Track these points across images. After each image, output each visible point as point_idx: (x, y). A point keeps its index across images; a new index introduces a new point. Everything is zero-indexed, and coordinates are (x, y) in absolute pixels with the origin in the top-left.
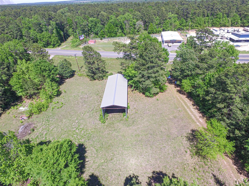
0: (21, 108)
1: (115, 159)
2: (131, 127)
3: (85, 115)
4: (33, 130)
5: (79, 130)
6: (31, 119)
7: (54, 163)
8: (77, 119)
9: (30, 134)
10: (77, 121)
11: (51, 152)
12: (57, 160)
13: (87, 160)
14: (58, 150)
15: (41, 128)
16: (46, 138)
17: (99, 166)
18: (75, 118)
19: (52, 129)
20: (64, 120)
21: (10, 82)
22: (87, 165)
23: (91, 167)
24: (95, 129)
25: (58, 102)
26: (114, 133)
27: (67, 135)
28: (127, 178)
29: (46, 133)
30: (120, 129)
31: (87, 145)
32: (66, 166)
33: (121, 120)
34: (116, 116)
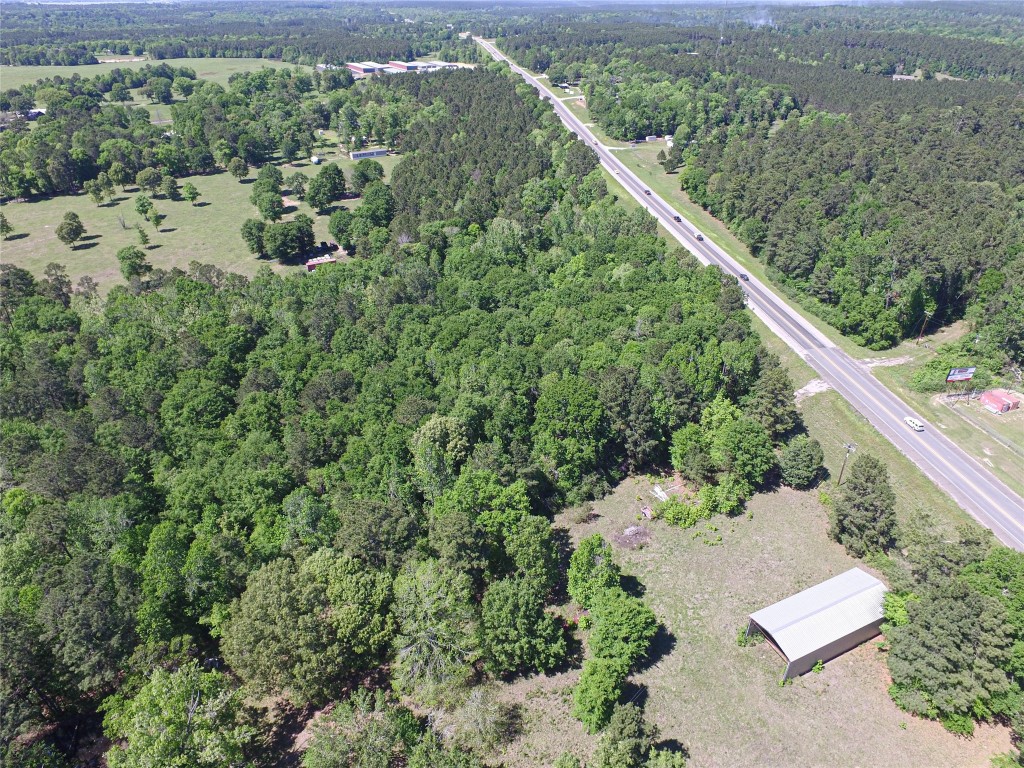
0: (657, 489)
1: (690, 706)
2: (770, 701)
3: (730, 599)
4: (641, 548)
5: (694, 613)
6: (653, 524)
7: (616, 624)
8: (711, 593)
9: (633, 549)
10: (706, 596)
11: (623, 609)
12: (621, 624)
13: (659, 664)
14: (631, 615)
15: (653, 555)
16: (645, 577)
17: (664, 688)
18: (710, 590)
19: (664, 571)
20: (692, 575)
21: (675, 435)
22: (653, 670)
23: (655, 678)
24: (717, 638)
25: (716, 530)
26: (735, 678)
27: (672, 602)
28: (675, 741)
29: (651, 568)
30: (751, 682)
31: (680, 647)
32: (626, 640)
33: (774, 673)
34: (774, 657)
